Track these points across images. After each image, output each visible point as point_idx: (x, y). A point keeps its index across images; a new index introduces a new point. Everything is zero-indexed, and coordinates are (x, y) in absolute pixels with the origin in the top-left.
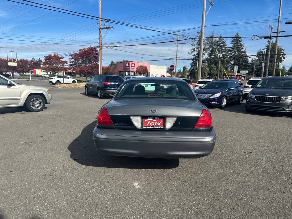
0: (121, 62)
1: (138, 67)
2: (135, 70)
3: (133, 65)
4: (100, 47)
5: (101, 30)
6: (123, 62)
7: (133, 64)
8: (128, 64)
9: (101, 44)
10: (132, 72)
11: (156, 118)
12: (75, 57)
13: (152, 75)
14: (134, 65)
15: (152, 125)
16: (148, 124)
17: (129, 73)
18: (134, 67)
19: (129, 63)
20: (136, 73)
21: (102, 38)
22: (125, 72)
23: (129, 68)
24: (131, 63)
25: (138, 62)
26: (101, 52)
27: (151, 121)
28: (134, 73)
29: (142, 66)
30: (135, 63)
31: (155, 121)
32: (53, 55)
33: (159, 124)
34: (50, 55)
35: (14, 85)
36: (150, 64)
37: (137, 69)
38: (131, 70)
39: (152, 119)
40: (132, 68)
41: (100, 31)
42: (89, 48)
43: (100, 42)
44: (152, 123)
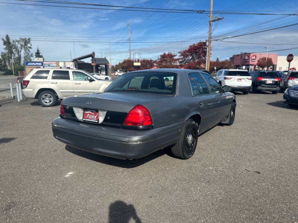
0: (238, 55)
1: (260, 59)
2: (256, 62)
3: (254, 58)
4: (210, 41)
5: (212, 23)
6: (240, 55)
7: (253, 56)
8: (247, 57)
9: (210, 38)
10: (252, 65)
11: (93, 111)
12: (184, 54)
13: (280, 68)
14: (256, 57)
15: (90, 118)
16: (87, 117)
17: (248, 67)
18: (254, 59)
19: (249, 56)
20: (257, 66)
21: (212, 31)
22: (242, 66)
23: (248, 61)
24: (251, 55)
25: (261, 54)
26: (209, 46)
27: (90, 114)
28: (255, 66)
29: (265, 58)
30: (257, 55)
31: (92, 114)
32: (167, 53)
33: (95, 117)
34: (165, 54)
35: (94, 80)
36: (277, 55)
37: (258, 61)
38: (251, 63)
39: (91, 112)
40: (253, 60)
41: (210, 24)
42: (199, 43)
43: (210, 36)
44: (90, 115)
